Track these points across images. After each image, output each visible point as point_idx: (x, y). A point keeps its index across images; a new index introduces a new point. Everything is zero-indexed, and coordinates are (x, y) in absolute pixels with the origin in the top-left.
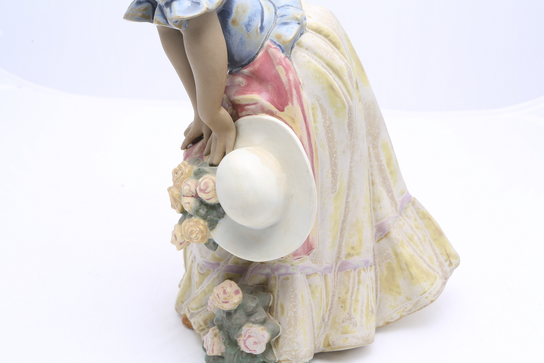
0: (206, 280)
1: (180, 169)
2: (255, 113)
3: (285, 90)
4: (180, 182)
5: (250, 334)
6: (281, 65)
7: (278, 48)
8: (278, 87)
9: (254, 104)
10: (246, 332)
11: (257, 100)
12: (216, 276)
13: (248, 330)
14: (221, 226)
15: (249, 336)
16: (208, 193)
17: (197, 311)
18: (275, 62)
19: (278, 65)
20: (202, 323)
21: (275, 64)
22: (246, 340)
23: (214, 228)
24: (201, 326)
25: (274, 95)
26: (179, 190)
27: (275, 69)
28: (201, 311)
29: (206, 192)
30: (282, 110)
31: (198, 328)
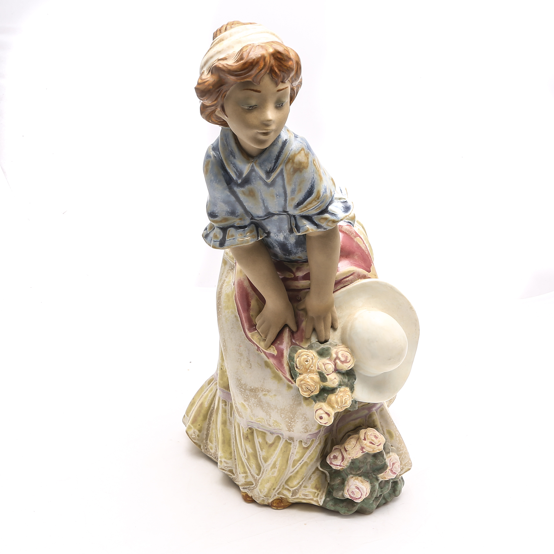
0: (308, 451)
1: (308, 357)
2: (352, 282)
3: (366, 254)
4: (314, 367)
5: (393, 462)
6: (358, 236)
7: (349, 224)
8: (362, 254)
9: (352, 275)
10: (390, 462)
11: (353, 271)
12: (318, 442)
13: (390, 460)
14: (357, 385)
15: (393, 464)
16: (350, 361)
17: (299, 486)
18: (352, 236)
19: (355, 237)
20: (315, 491)
21: (353, 237)
22: (392, 469)
23: (354, 389)
24: (315, 493)
25: (361, 262)
26: (315, 373)
27: (354, 241)
28: (302, 483)
29: (348, 361)
30: (369, 271)
31: (314, 496)
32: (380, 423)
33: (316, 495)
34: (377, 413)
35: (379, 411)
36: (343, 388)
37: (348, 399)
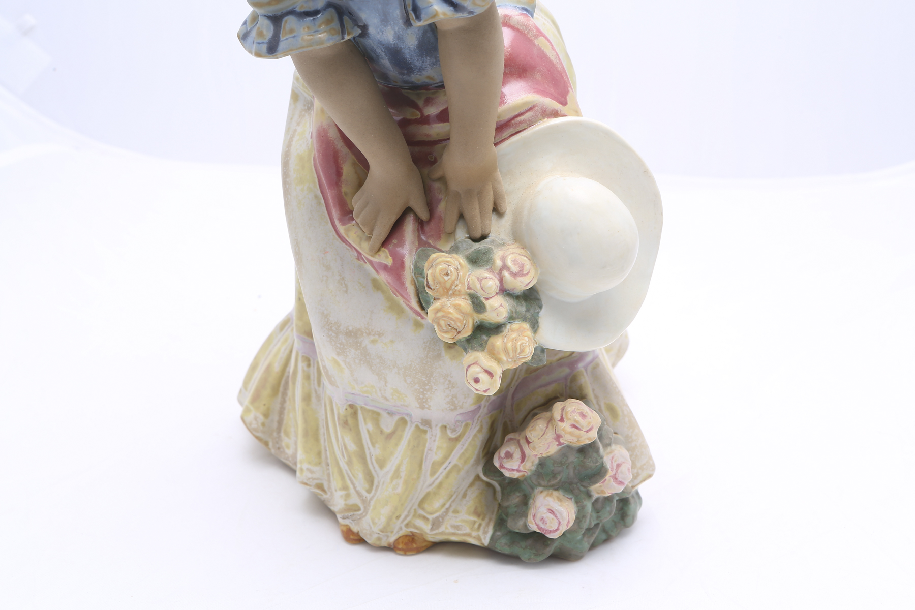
1: (449, 266)
2: (530, 123)
3: (558, 71)
4: (460, 285)
5: (617, 462)
6: (541, 36)
7: (525, 12)
8: (549, 71)
9: (530, 109)
10: (612, 462)
11: (533, 102)
12: (477, 428)
13: (613, 458)
14: (545, 318)
15: (618, 466)
16: (529, 272)
17: (444, 510)
18: (530, 35)
19: (536, 38)
20: (473, 518)
21: (532, 37)
22: (615, 475)
23: (538, 327)
24: (475, 522)
25: (548, 86)
26: (463, 297)
27: (534, 45)
28: (450, 506)
29: (525, 272)
30: (564, 103)
32: (593, 390)
33: (476, 526)
34: (587, 373)
35: (590, 368)
36: (516, 325)
37: (527, 344)
